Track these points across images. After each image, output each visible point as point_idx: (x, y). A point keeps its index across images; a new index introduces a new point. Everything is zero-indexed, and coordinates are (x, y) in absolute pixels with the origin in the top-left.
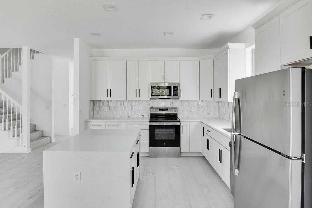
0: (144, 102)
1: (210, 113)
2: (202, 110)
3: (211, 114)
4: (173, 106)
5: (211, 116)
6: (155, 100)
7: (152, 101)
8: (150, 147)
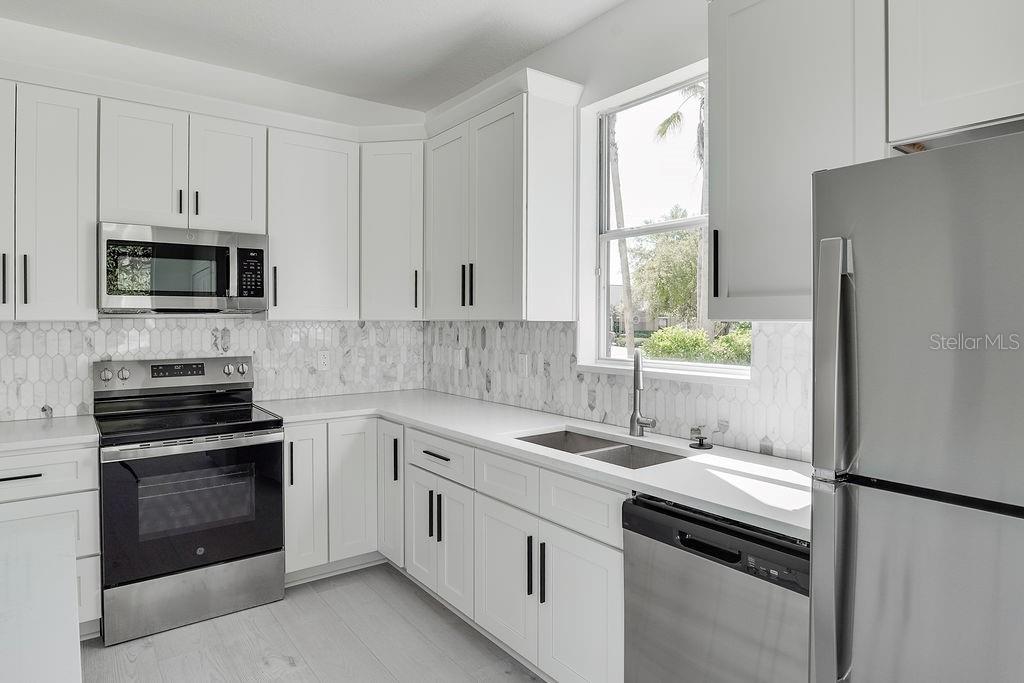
0: (52, 335)
1: (392, 373)
2: (362, 361)
3: (396, 378)
4: (225, 350)
5: (397, 387)
6: (128, 323)
7: (106, 323)
8: (105, 586)
